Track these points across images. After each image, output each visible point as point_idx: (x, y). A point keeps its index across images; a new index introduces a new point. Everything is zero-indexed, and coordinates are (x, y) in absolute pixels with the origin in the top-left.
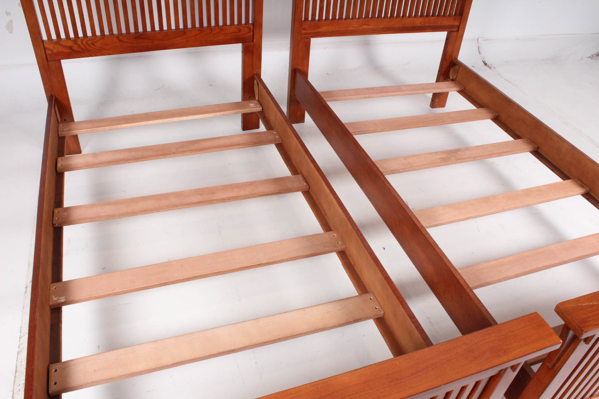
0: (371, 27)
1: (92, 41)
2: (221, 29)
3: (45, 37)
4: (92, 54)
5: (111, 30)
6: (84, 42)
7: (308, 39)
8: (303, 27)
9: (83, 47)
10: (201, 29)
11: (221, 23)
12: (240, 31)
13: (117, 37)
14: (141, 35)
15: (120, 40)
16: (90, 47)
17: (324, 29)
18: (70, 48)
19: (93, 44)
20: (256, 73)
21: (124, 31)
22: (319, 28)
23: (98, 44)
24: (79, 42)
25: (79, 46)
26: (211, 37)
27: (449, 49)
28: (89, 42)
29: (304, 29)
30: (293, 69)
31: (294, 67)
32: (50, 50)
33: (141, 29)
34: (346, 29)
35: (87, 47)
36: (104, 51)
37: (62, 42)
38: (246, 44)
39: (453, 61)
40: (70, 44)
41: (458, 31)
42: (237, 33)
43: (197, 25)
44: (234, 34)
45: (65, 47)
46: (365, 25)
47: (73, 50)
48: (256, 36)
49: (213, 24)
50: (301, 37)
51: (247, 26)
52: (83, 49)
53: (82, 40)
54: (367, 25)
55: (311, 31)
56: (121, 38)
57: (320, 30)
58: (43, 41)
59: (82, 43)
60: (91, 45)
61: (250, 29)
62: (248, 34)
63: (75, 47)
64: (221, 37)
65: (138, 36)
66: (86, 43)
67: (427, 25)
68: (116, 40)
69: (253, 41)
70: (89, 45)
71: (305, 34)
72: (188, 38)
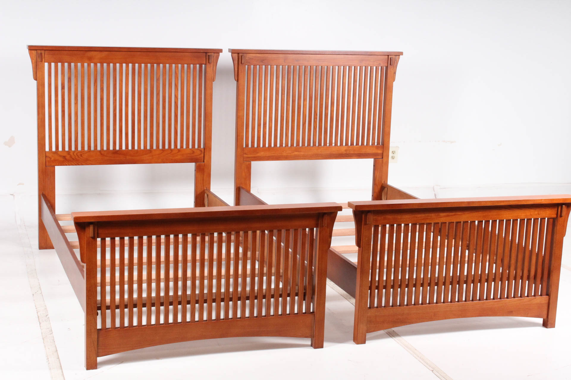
0: (302, 153)
1: (81, 153)
2: (179, 150)
3: (47, 149)
4: (80, 164)
5: (96, 146)
6: (75, 154)
7: (249, 162)
8: (245, 152)
9: (73, 157)
10: (163, 149)
11: (179, 147)
12: (193, 152)
13: (100, 151)
14: (118, 151)
15: (102, 154)
16: (79, 158)
17: (262, 154)
18: (64, 157)
19: (81, 155)
20: (206, 188)
21: (105, 148)
22: (258, 153)
23: (85, 156)
24: (72, 154)
25: (71, 157)
26: (171, 157)
27: (378, 174)
28: (79, 154)
29: (246, 154)
30: (238, 187)
31: (238, 186)
32: (49, 157)
33: (118, 148)
34: (280, 154)
35: (77, 157)
36: (88, 162)
37: (59, 153)
38: (198, 163)
39: (383, 185)
40: (65, 154)
41: (383, 158)
42: (191, 154)
43: (161, 147)
44: (188, 155)
45: (60, 156)
46: (296, 151)
47: (66, 159)
48: (206, 158)
49: (173, 147)
50: (243, 160)
51: (199, 149)
52: (73, 159)
53: (74, 152)
54: (298, 151)
55: (251, 156)
56: (103, 153)
57: (258, 155)
58: (45, 152)
59: (74, 154)
60: (79, 156)
61: (201, 151)
62: (200, 156)
63: (68, 157)
64: (179, 157)
65: (115, 152)
66: (77, 154)
67: (352, 152)
68: (99, 153)
69: (204, 162)
70: (78, 156)
71: (246, 158)
72: (153, 156)
